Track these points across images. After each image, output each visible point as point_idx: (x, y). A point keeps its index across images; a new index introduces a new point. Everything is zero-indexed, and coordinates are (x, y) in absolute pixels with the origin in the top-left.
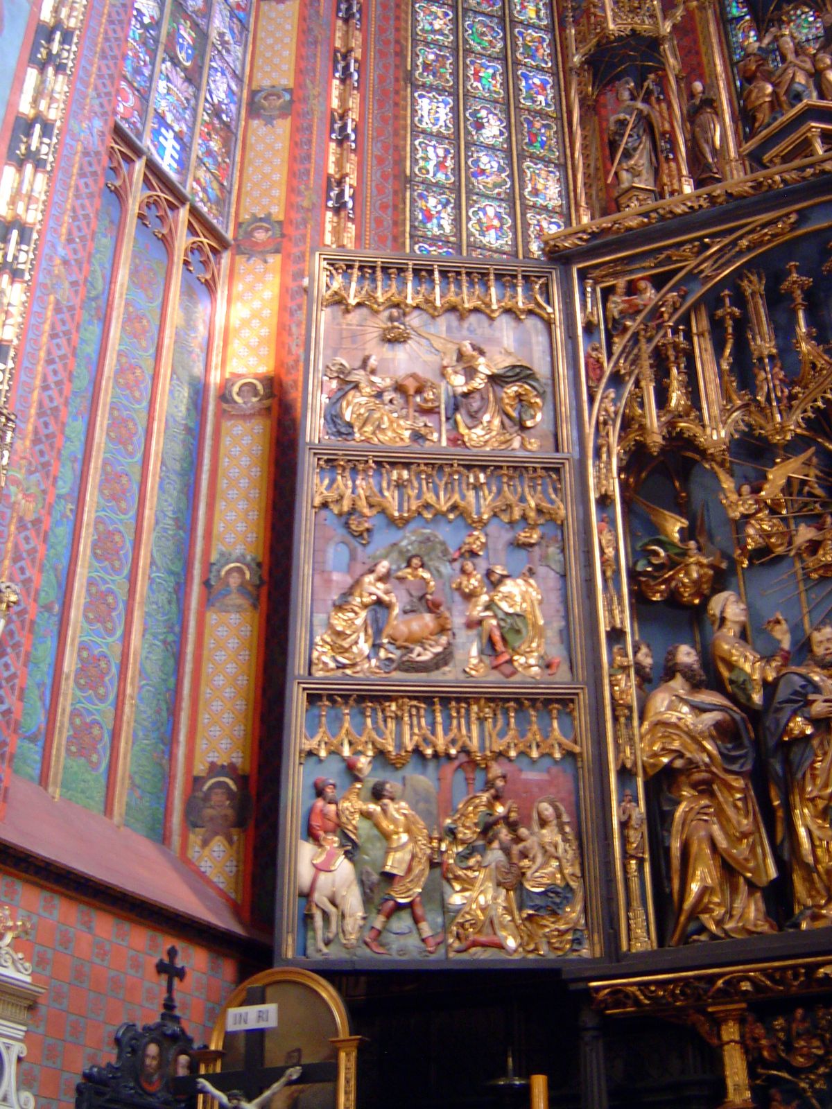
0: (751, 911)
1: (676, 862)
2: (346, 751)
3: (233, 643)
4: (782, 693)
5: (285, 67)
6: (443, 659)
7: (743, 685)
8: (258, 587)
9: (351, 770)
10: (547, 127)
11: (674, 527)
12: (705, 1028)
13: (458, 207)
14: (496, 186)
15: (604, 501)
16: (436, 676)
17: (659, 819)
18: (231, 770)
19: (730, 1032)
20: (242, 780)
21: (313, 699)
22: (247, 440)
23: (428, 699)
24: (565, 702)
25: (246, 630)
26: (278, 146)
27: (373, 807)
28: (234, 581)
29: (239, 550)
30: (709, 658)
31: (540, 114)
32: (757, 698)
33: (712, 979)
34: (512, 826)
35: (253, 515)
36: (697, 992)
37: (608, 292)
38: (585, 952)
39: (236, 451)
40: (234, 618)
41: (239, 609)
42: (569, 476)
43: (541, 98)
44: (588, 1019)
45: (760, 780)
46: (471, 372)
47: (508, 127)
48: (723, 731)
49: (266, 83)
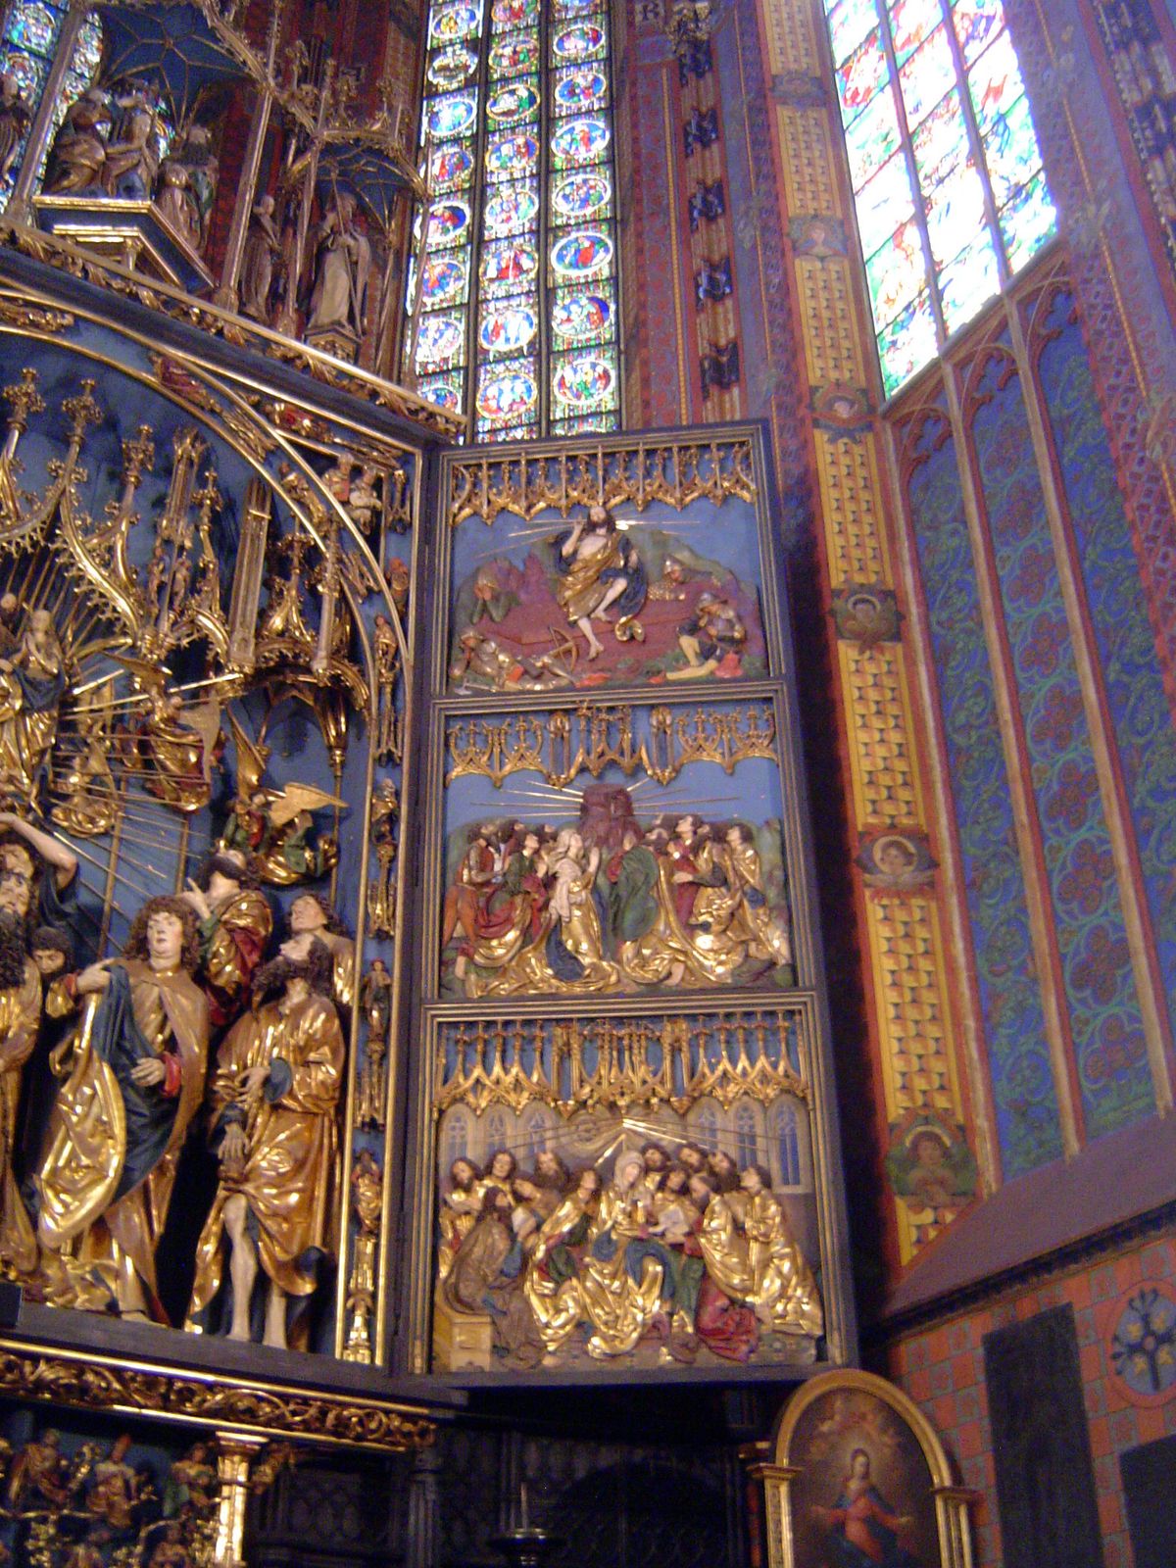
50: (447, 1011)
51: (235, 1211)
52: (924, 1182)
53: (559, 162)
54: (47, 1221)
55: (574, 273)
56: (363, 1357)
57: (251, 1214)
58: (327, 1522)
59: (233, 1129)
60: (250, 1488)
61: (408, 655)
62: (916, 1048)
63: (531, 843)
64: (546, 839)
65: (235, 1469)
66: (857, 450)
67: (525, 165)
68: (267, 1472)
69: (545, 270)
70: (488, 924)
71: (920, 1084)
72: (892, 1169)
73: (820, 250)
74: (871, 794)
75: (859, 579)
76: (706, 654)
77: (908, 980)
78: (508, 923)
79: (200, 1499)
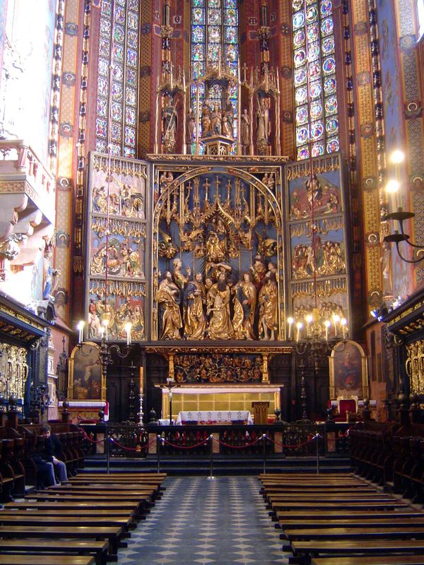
0: (177, 333)
1: (164, 323)
2: (98, 293)
3: (63, 257)
4: (189, 288)
5: (73, 65)
6: (118, 272)
7: (180, 283)
8: (69, 242)
9: (99, 297)
10: (134, 73)
11: (168, 239)
12: (166, 357)
13: (108, 105)
14: (119, 97)
15: (155, 234)
16: (117, 276)
17: (160, 312)
18: (63, 289)
19: (171, 358)
20: (66, 293)
21: (91, 280)
22: (64, 198)
23: (115, 281)
24: (143, 284)
25: (66, 253)
26: (72, 97)
27: (103, 306)
28: (63, 239)
29: (63, 231)
30: (173, 275)
31: (132, 68)
32: (183, 287)
33: (170, 349)
34: (131, 312)
35: (67, 221)
36: (167, 351)
37: (161, 173)
38: (144, 340)
39: (62, 201)
40: (63, 250)
41: (64, 248)
42: (148, 225)
43: (133, 62)
44: (143, 353)
45: (181, 306)
46: (127, 194)
47: (123, 74)
48: (176, 295)
49: (68, 70)
50: (292, 282)
51: (263, 320)
52: (374, 303)
53: (323, 36)
54: (235, 327)
55: (328, 72)
56: (282, 340)
57: (265, 320)
58: (283, 362)
59: (262, 306)
60: (268, 361)
61: (282, 214)
62: (374, 277)
63: (304, 249)
64: (306, 248)
65: (265, 358)
66: (370, 141)
67: (315, 36)
68: (270, 358)
69: (322, 71)
70: (298, 265)
71: (374, 284)
72: (368, 300)
73: (364, 83)
74: (368, 226)
75: (369, 175)
76: (331, 207)
77: (373, 264)
78: (301, 265)
79: (260, 363)
